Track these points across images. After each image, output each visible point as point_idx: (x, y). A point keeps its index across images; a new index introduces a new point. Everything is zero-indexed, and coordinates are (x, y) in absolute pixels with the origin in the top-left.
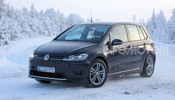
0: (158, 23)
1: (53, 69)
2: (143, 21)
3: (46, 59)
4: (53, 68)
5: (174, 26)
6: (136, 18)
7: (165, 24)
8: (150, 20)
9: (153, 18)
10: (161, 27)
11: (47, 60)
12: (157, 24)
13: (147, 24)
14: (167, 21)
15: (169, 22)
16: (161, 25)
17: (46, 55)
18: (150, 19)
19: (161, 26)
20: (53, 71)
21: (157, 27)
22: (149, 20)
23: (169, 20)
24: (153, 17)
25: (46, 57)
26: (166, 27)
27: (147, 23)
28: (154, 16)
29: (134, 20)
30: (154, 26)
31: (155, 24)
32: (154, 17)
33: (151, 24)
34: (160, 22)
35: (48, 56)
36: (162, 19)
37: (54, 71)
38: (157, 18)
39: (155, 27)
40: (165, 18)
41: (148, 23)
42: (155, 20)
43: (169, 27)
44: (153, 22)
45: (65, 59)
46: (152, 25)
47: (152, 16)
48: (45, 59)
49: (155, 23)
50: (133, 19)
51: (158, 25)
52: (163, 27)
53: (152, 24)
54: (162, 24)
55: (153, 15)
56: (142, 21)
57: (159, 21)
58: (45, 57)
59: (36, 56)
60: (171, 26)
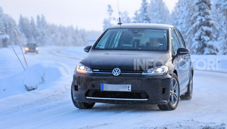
0: (153, 18)
1: (129, 87)
2: (126, 15)
3: (116, 74)
4: (128, 85)
5: (182, 22)
6: (112, 11)
7: (167, 18)
8: (139, 12)
9: (144, 9)
11: (117, 75)
13: (134, 20)
14: (171, 12)
15: (173, 14)
17: (115, 69)
18: (139, 10)
20: (128, 90)
22: (137, 12)
23: (174, 10)
24: (143, 7)
25: (115, 72)
27: (134, 17)
28: (146, 4)
29: (110, 14)
32: (145, 6)
34: (157, 15)
35: (119, 70)
36: (159, 10)
37: (130, 89)
38: (152, 9)
40: (167, 7)
41: (136, 19)
42: (147, 12)
44: (144, 15)
45: (144, 73)
47: (142, 4)
48: (115, 74)
49: (148, 18)
50: (108, 13)
53: (143, 19)
54: (160, 18)
55: (144, 3)
56: (124, 15)
57: (155, 14)
58: (114, 71)
59: (95, 70)
60: (177, 22)
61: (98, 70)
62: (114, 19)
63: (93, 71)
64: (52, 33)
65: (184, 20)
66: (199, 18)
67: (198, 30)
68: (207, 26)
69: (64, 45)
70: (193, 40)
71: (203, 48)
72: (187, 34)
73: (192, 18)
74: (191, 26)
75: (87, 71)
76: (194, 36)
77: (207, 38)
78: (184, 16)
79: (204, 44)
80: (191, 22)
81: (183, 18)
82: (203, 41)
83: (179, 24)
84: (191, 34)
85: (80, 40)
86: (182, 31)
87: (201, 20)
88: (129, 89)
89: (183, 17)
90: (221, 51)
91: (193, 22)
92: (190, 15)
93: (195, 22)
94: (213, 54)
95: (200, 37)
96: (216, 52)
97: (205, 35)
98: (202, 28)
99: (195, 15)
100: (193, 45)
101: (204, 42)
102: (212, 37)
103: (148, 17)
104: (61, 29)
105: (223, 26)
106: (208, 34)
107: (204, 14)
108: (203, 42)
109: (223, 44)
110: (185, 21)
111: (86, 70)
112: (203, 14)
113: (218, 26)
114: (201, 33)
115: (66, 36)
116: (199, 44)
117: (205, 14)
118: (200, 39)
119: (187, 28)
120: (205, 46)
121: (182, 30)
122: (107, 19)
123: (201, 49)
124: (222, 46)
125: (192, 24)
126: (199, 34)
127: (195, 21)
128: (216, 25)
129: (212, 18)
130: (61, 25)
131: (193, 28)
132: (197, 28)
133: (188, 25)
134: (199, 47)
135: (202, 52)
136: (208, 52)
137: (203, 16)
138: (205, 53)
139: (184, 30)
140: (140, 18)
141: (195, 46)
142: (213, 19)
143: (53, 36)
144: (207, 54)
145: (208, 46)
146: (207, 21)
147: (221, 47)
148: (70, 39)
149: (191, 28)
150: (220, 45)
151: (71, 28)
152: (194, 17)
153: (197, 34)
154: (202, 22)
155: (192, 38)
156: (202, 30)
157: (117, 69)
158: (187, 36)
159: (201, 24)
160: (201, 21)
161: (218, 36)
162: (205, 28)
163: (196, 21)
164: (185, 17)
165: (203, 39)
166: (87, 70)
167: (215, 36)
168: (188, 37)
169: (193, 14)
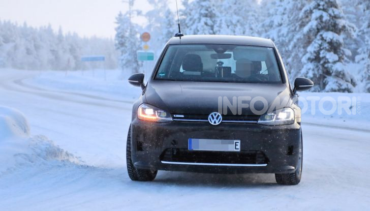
0: (221, 12)
1: (237, 144)
2: (165, 6)
3: (215, 122)
4: (235, 141)
5: (280, 21)
7: (250, 13)
10: (236, 25)
11: (217, 124)
12: (218, 14)
13: (181, 15)
16: (235, 19)
17: (213, 114)
19: (234, 22)
20: (236, 149)
21: (220, 26)
25: (213, 118)
26: (253, 26)
30: (210, 22)
31: (210, 15)
33: (196, 16)
34: (230, 7)
35: (218, 116)
39: (212, 27)
41: (185, 14)
43: (263, 26)
44: (202, 6)
46: (200, 19)
48: (213, 122)
49: (211, 12)
51: (224, 19)
52: (242, 25)
53: (201, 14)
54: (236, 13)
56: (160, 5)
58: (210, 116)
59: (177, 116)
60: (272, 22)
61: (183, 116)
62: (139, 13)
63: (174, 118)
64: (7, 41)
65: (285, 17)
66: (317, 14)
67: (313, 40)
68: (332, 31)
69: (33, 66)
70: (304, 60)
71: (325, 77)
72: (290, 47)
73: (301, 14)
74: (299, 31)
75: (161, 117)
76: (306, 52)
77: (331, 57)
78: (285, 9)
79: (326, 68)
80: (300, 23)
81: (284, 14)
82: (325, 63)
83: (274, 26)
84: (299, 47)
85: (66, 57)
86: (281, 41)
87: (321, 17)
88: (237, 147)
89: (283, 11)
90: (361, 85)
91: (303, 22)
92: (297, 7)
93: (308, 23)
94: (344, 91)
95: (318, 53)
96: (350, 86)
97: (329, 51)
98: (321, 35)
99: (307, 8)
100: (304, 71)
101: (326, 65)
102: (343, 54)
103: (209, 10)
104: (26, 33)
105: (365, 31)
106: (334, 47)
107: (325, 7)
108: (323, 65)
109: (366, 70)
110: (287, 19)
111: (159, 116)
112: (323, 5)
113: (355, 31)
114: (320, 45)
115: (37, 47)
116: (316, 70)
117: (328, 7)
118: (317, 58)
119: (290, 35)
120: (328, 73)
121: (281, 39)
122: (124, 13)
123: (319, 78)
124: (363, 73)
125: (302, 25)
126: (315, 48)
127: (307, 20)
128: (352, 29)
129: (342, 14)
130: (25, 24)
131: (304, 35)
132: (311, 34)
133: (293, 28)
134: (314, 75)
135: (322, 86)
136: (335, 87)
137: (324, 10)
138: (327, 88)
139: (284, 39)
140: (193, 13)
141: (307, 73)
142: (345, 16)
143: (8, 47)
144: (333, 90)
145: (333, 74)
146: (331, 21)
147: (363, 76)
148: (45, 55)
149: (298, 36)
150: (359, 72)
151: (49, 31)
152: (306, 11)
153: (311, 49)
154: (322, 22)
155: (301, 55)
156: (322, 39)
157: (215, 114)
158: (291, 52)
159: (320, 27)
160: (319, 20)
161: (355, 53)
162: (329, 35)
163: (310, 21)
164: (287, 12)
165: (324, 57)
166: (161, 115)
167: (348, 52)
168: (293, 54)
169: (303, 5)
